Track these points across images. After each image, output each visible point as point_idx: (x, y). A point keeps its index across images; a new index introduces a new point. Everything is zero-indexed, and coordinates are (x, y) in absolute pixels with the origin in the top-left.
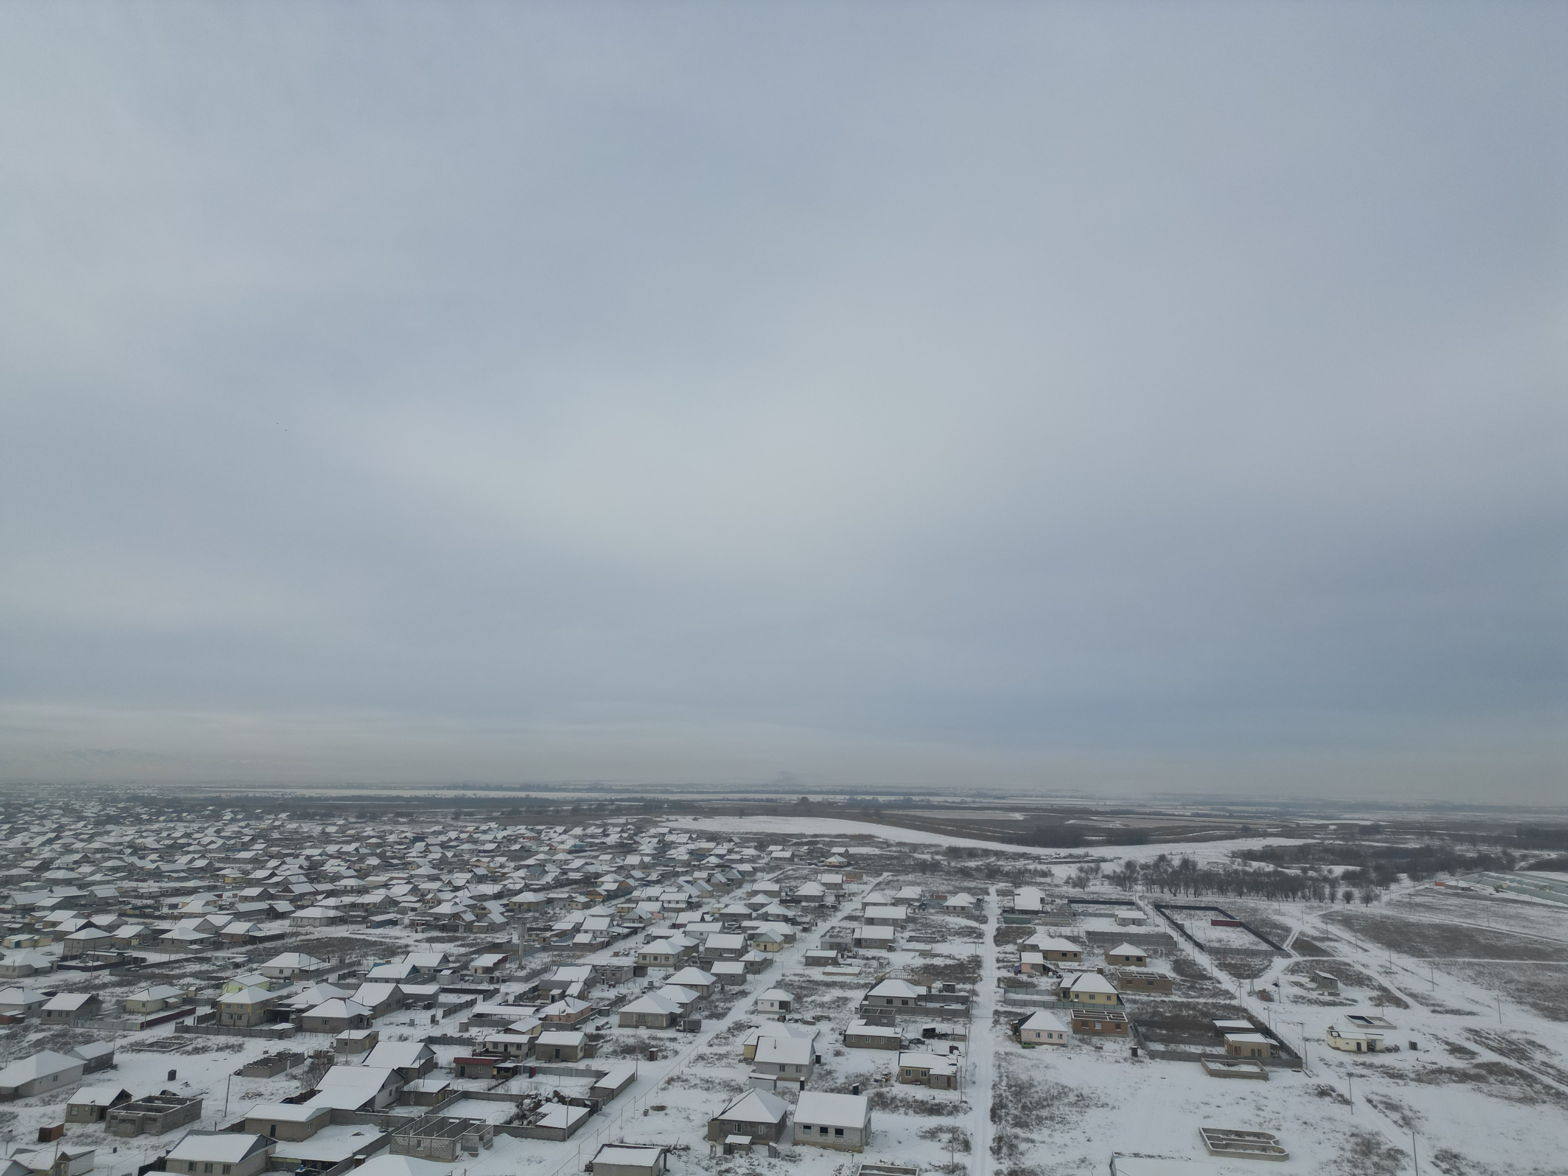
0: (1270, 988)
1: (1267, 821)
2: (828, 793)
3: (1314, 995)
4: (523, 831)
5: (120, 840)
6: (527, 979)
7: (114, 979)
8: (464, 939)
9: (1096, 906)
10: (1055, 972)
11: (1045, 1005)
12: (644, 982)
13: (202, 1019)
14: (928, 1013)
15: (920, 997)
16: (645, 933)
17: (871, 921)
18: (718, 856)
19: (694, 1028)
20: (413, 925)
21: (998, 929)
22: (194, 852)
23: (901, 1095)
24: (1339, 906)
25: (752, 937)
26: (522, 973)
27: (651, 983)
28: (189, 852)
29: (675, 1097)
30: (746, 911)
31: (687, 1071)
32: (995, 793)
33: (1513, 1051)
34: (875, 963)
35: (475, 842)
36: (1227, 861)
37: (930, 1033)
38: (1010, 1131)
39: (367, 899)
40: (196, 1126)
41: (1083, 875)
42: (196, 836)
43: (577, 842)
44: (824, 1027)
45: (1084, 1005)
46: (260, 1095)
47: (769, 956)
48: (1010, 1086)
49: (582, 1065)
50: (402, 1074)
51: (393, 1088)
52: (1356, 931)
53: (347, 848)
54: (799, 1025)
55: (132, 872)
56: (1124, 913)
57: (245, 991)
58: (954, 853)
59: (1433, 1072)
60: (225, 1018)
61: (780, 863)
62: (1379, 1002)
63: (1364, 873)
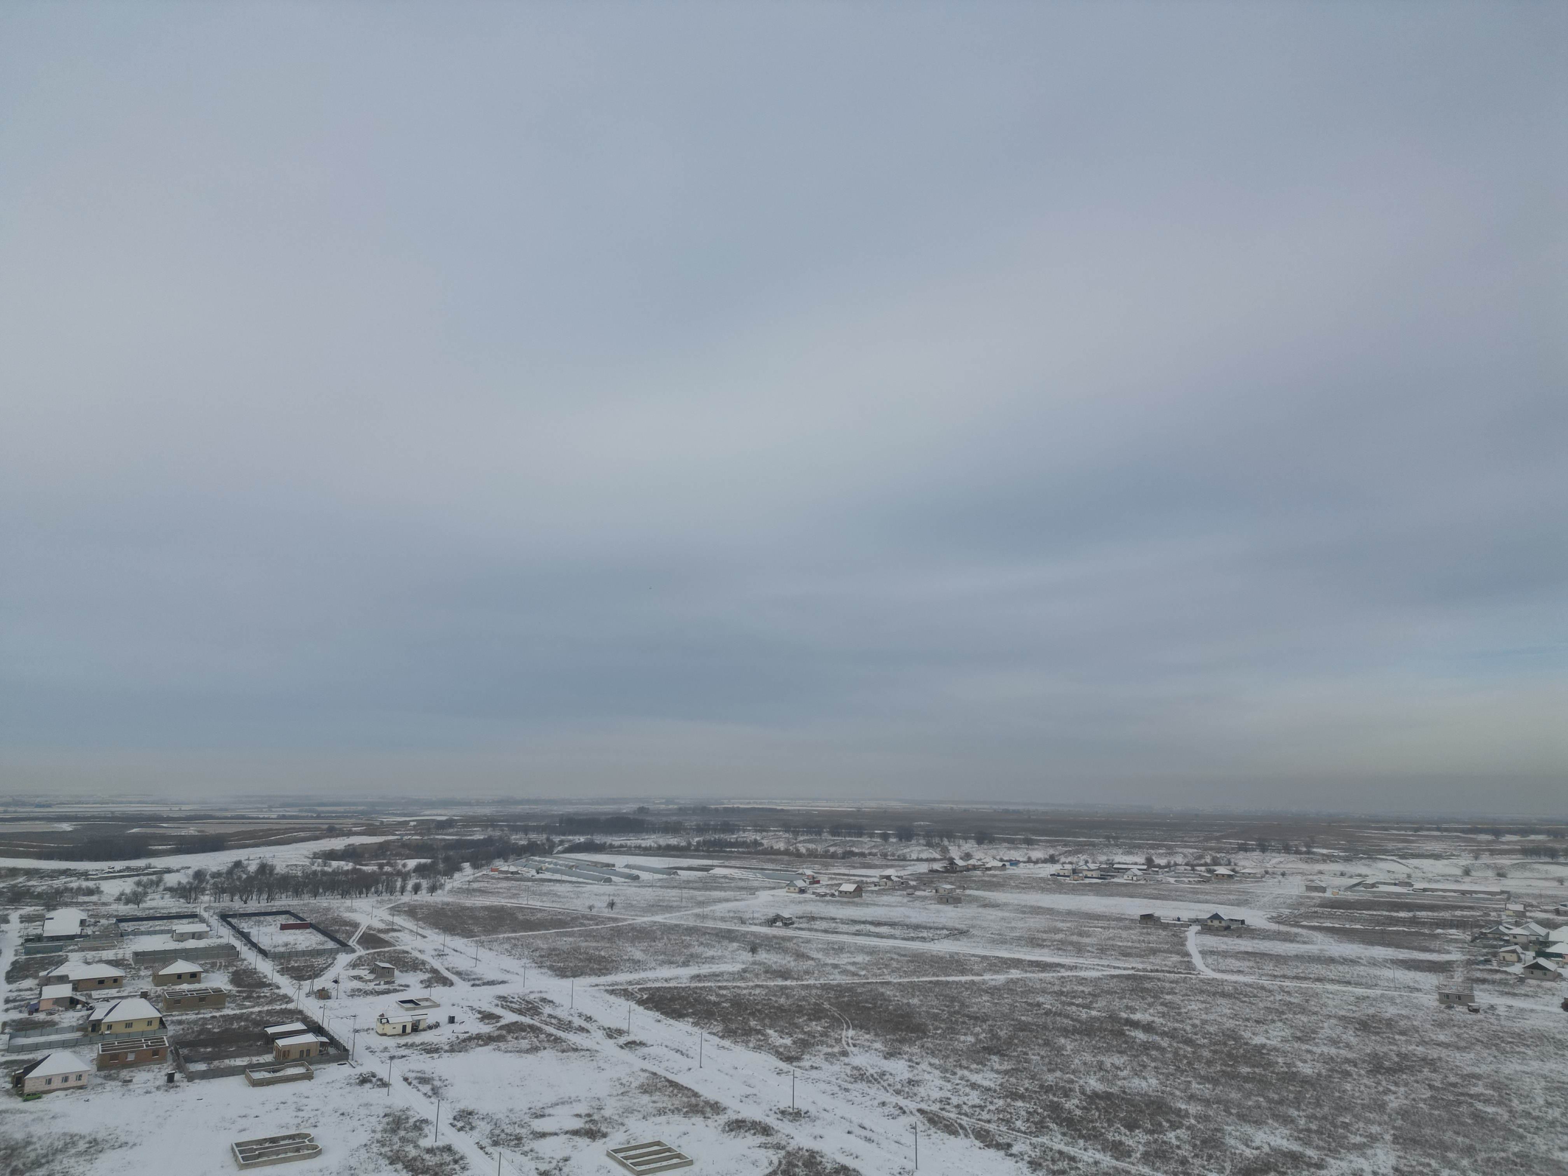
0: (329, 985)
1: (353, 821)
3: (371, 986)
10: (85, 1004)
11: (64, 1045)
21: (14, 963)
24: (407, 898)
33: (529, 1010)
36: (307, 862)
41: (140, 889)
45: (117, 1036)
52: (418, 920)
56: (183, 927)
59: (464, 1041)
62: (428, 984)
63: (434, 864)
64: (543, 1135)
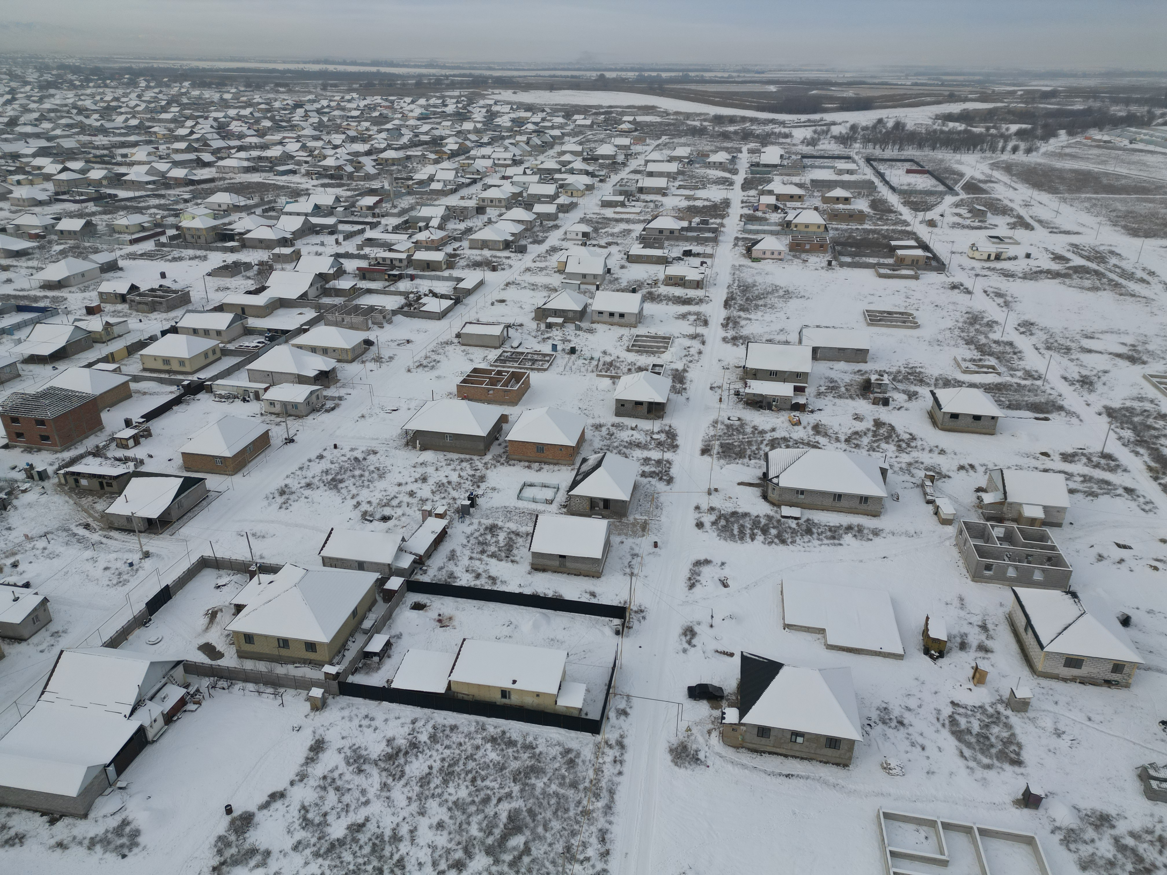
0: (937, 218)
1: (970, 89)
2: (622, 70)
3: (968, 222)
4: (379, 101)
5: (64, 102)
6: (400, 214)
7: (99, 209)
8: (348, 185)
9: (822, 160)
10: (783, 210)
11: (772, 233)
12: (485, 218)
13: (172, 238)
14: (687, 239)
15: (683, 229)
16: (482, 183)
17: (651, 174)
18: (534, 123)
19: (522, 250)
20: (308, 174)
21: (745, 179)
22: (126, 113)
23: (664, 293)
24: (1006, 157)
25: (562, 186)
26: (396, 211)
27: (490, 219)
28: (122, 113)
29: (510, 294)
30: (557, 167)
31: (519, 278)
32: (756, 68)
33: (1096, 258)
34: (652, 205)
35: (343, 109)
36: (930, 122)
37: (688, 253)
38: (736, 313)
39: (268, 153)
40: (190, 307)
41: (816, 136)
42: (123, 100)
43: (423, 110)
44: (614, 249)
45: (800, 232)
46: (228, 289)
47: (575, 200)
48: (739, 286)
49: (446, 273)
50: (322, 277)
51: (319, 285)
52: (1012, 175)
53: (244, 112)
54: (596, 248)
55: (84, 129)
56: (841, 165)
57: (197, 220)
58: (718, 120)
59: (1036, 272)
60: (188, 237)
61: (582, 129)
62: (1013, 226)
63: (1033, 130)
64: (1090, 351)
